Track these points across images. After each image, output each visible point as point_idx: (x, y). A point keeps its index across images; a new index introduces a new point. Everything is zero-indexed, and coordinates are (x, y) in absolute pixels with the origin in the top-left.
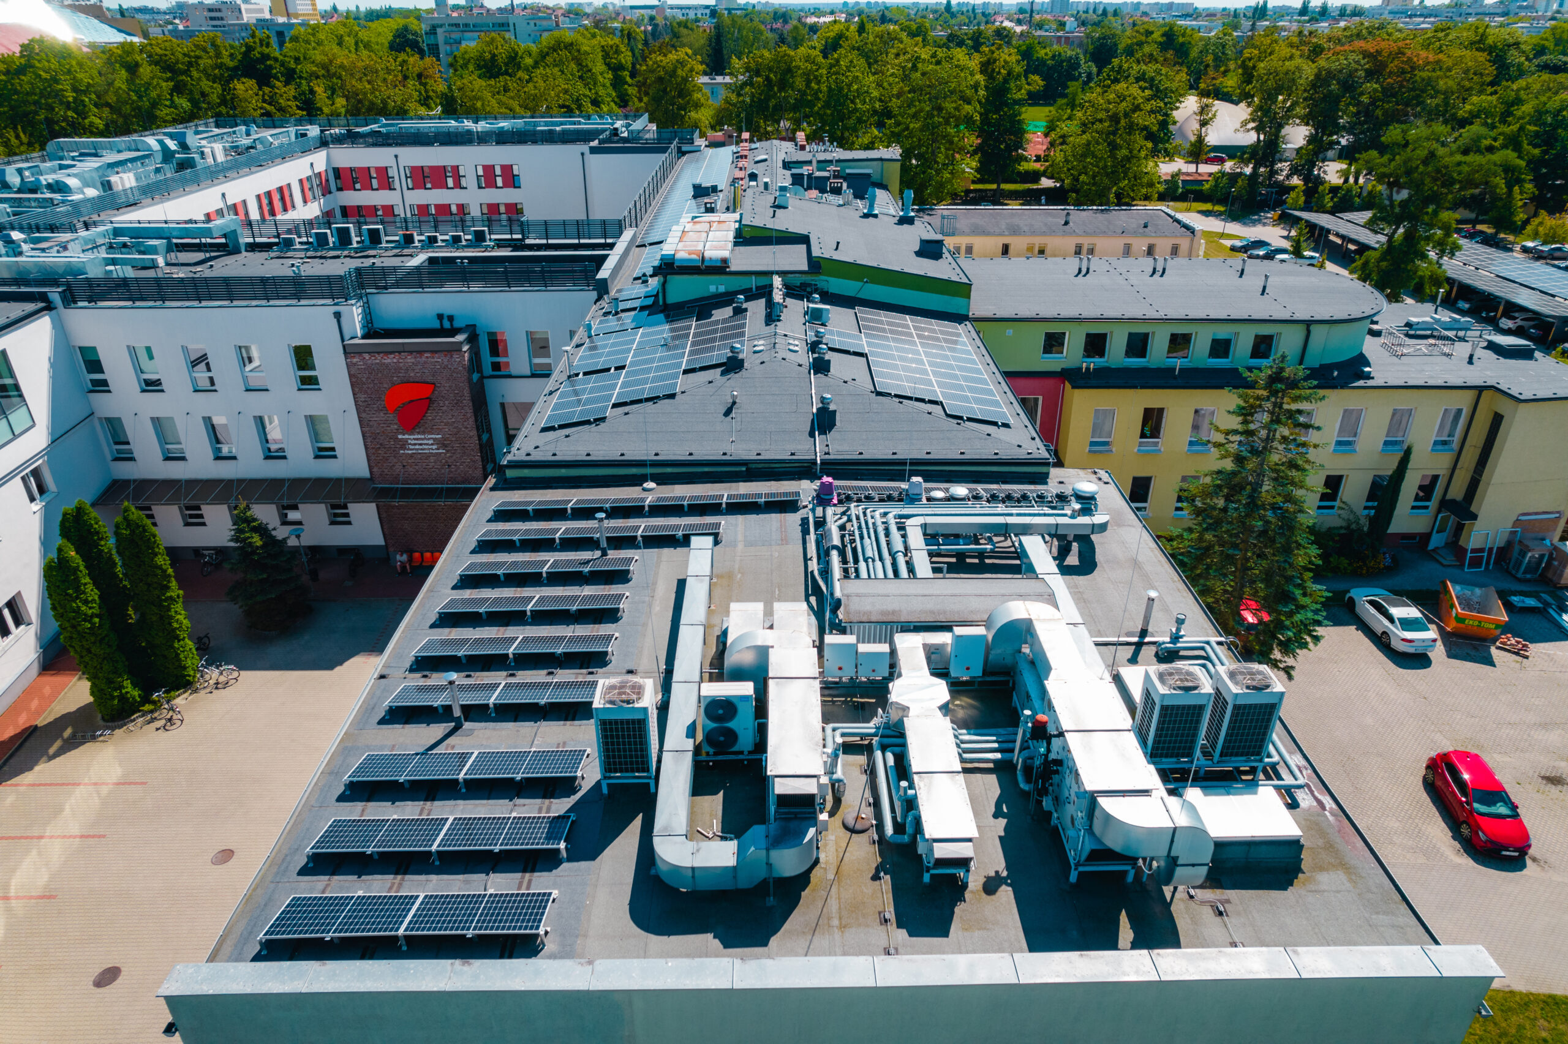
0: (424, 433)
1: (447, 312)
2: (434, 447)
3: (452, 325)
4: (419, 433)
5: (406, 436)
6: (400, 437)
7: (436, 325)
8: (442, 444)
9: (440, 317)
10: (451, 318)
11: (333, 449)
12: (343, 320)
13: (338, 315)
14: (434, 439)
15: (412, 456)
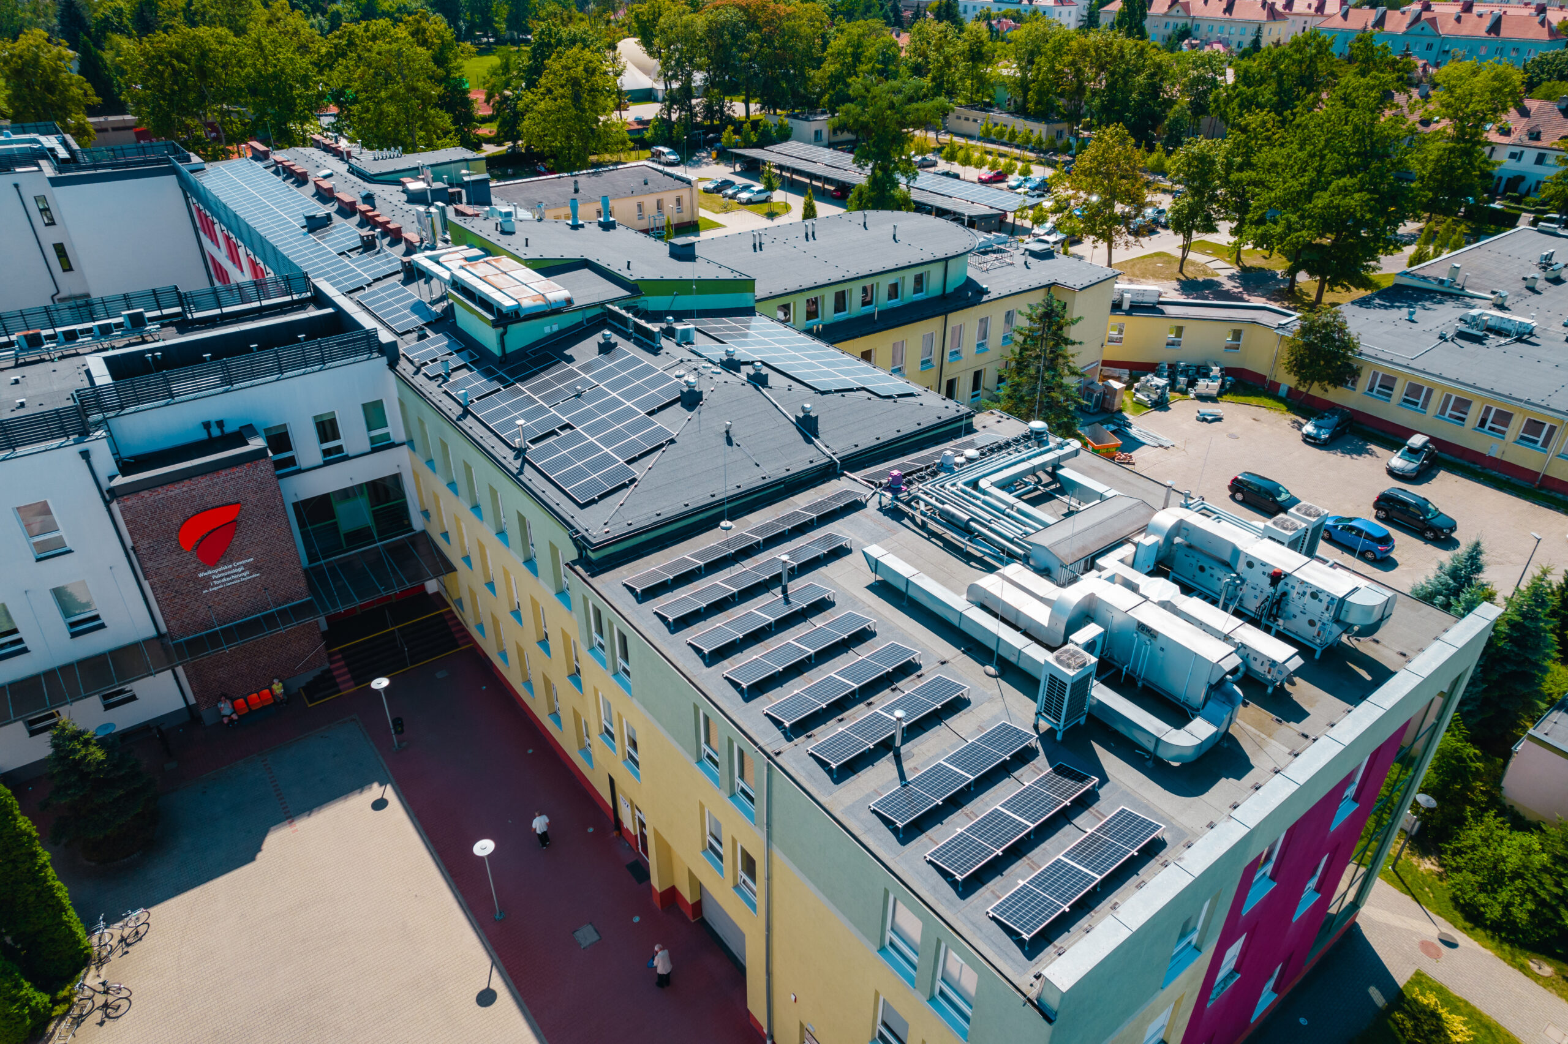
0: (231, 562)
1: (213, 418)
2: (245, 574)
3: (222, 431)
4: (225, 564)
5: (210, 572)
6: (201, 575)
7: (203, 435)
8: (251, 568)
9: (207, 425)
10: (220, 424)
11: (96, 618)
12: (94, 459)
13: (85, 455)
14: (244, 565)
15: (218, 592)
